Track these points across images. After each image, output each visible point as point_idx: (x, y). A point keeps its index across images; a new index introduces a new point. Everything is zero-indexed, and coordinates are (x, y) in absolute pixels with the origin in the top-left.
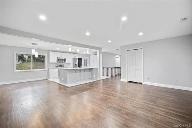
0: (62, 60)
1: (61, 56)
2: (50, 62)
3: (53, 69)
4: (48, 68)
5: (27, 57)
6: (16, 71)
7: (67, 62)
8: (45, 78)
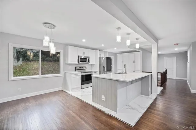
0: (85, 60)
1: (84, 53)
2: (69, 63)
3: (74, 75)
4: (64, 72)
5: (32, 55)
6: (13, 78)
7: (91, 63)
8: (60, 89)
